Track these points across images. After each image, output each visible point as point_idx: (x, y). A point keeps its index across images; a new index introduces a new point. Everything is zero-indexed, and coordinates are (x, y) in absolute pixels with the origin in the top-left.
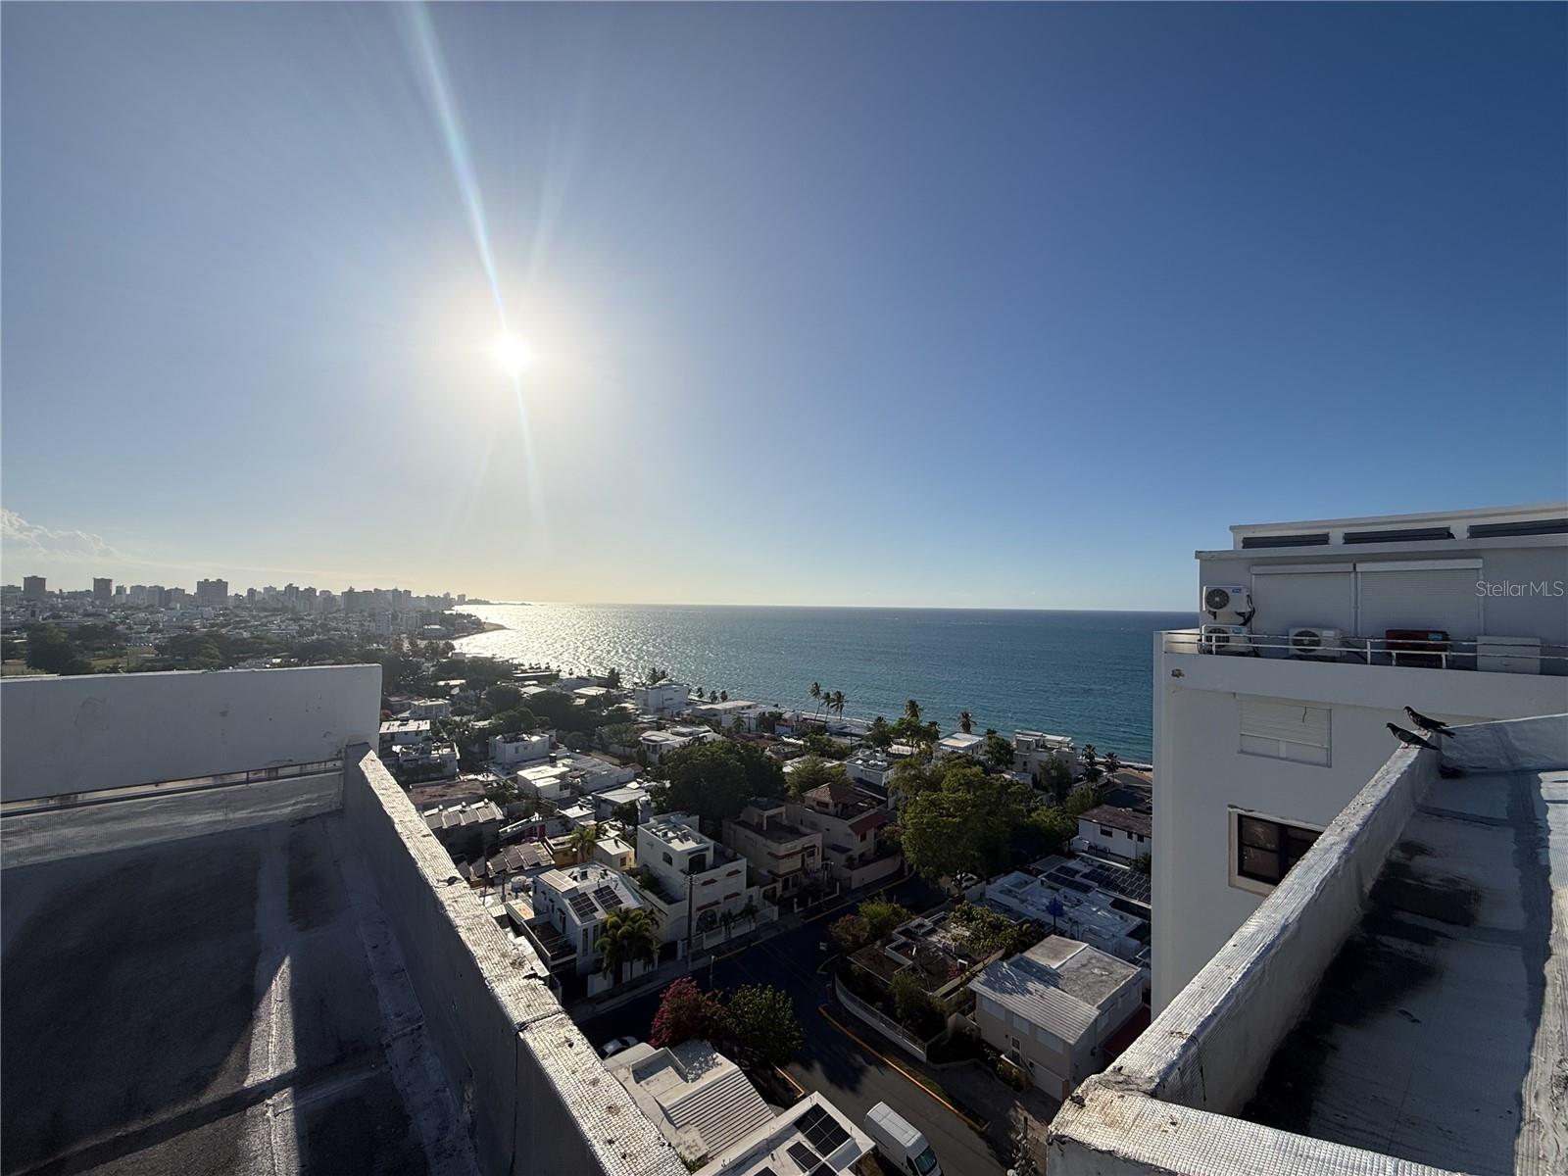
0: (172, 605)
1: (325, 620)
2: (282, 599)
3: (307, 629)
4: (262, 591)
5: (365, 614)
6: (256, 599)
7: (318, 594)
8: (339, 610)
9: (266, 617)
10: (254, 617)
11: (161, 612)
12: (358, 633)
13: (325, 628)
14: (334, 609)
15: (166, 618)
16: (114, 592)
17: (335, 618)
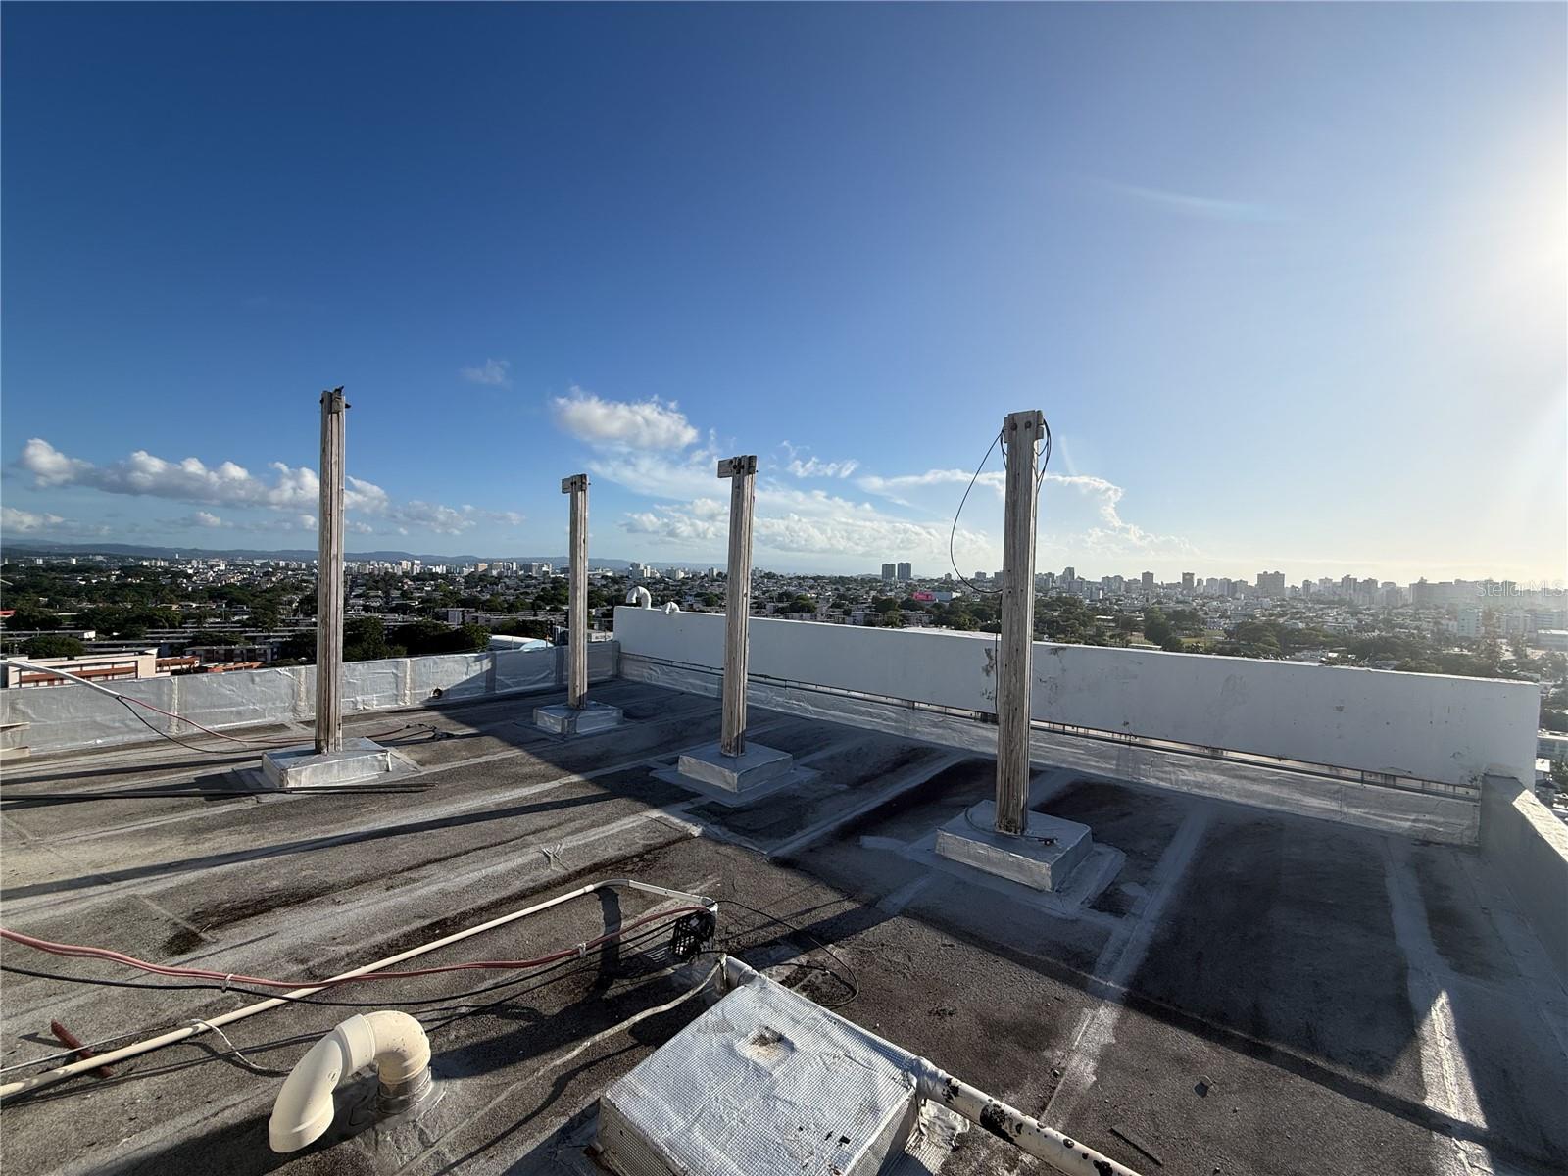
0: (1237, 595)
1: (1389, 614)
2: (1338, 591)
3: (1367, 624)
4: (1318, 583)
5: (1443, 610)
6: (1311, 591)
7: (1379, 586)
8: (1407, 605)
9: (1321, 609)
10: (1310, 609)
11: (1229, 601)
12: (1432, 632)
13: (1389, 624)
14: (1400, 605)
15: (1233, 607)
16: (1195, 584)
17: (1402, 614)
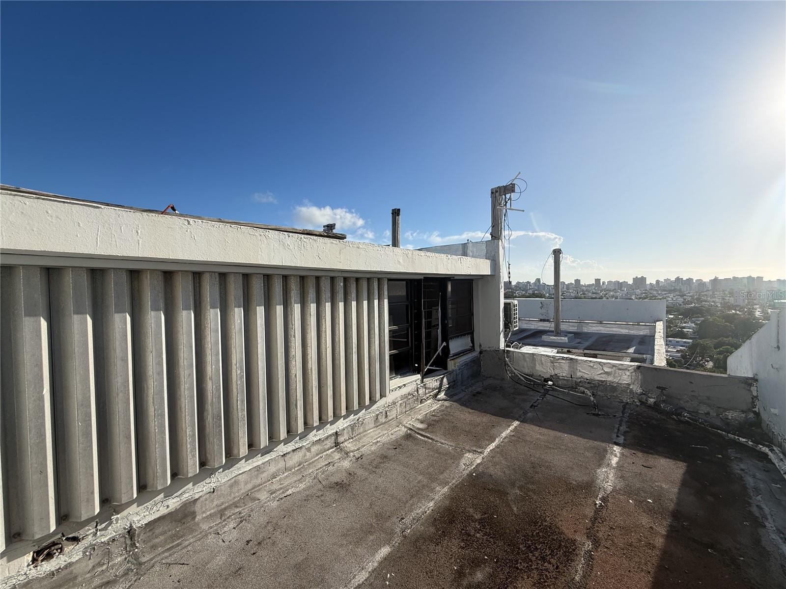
0: (623, 289)
1: (699, 295)
2: (673, 285)
3: (688, 301)
4: (663, 281)
5: (727, 292)
6: (660, 285)
7: (694, 281)
8: (708, 291)
9: (665, 294)
10: (659, 294)
11: (619, 292)
12: (721, 303)
13: (699, 300)
14: (705, 290)
15: (621, 295)
16: (601, 284)
17: (706, 295)
